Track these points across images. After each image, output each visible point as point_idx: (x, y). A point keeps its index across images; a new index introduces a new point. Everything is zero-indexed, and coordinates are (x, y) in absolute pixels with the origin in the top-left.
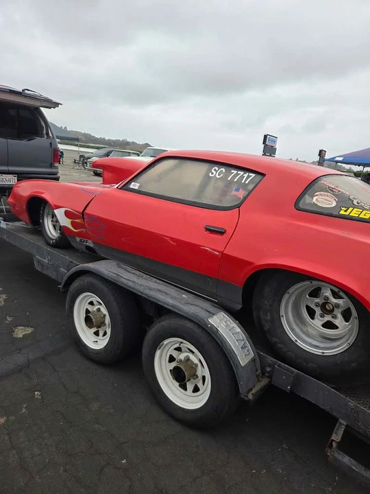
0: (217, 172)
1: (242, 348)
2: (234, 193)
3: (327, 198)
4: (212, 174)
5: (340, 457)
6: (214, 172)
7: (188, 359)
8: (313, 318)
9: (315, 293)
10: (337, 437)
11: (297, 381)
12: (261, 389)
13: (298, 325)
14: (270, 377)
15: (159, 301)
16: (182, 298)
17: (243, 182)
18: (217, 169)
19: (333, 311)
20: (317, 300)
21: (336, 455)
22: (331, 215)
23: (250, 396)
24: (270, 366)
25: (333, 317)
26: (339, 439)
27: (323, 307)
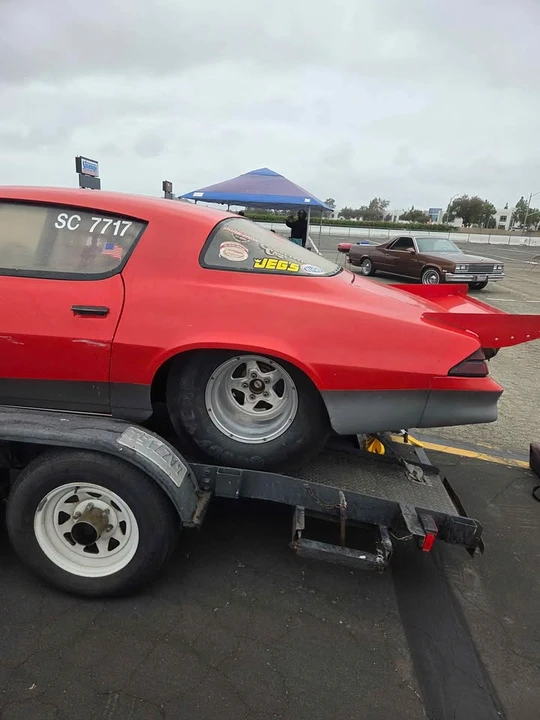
0: (67, 220)
1: (172, 465)
2: (106, 252)
3: (236, 249)
4: (60, 224)
5: (308, 546)
6: (64, 222)
7: (91, 508)
8: (242, 403)
9: (240, 371)
10: (300, 525)
11: (244, 483)
12: (205, 508)
13: (228, 416)
14: (212, 490)
15: (23, 437)
16: (63, 423)
17: (115, 234)
18: (66, 217)
19: (263, 387)
20: (244, 380)
21: (304, 545)
22: (245, 271)
23: (196, 521)
24: (208, 475)
25: (265, 395)
26: (303, 527)
27: (251, 385)
